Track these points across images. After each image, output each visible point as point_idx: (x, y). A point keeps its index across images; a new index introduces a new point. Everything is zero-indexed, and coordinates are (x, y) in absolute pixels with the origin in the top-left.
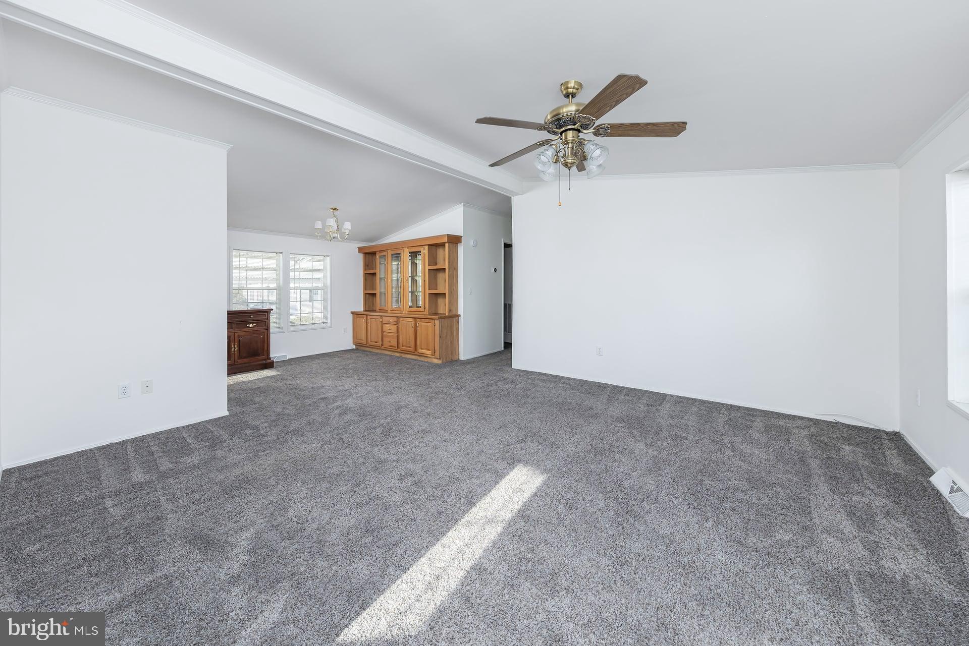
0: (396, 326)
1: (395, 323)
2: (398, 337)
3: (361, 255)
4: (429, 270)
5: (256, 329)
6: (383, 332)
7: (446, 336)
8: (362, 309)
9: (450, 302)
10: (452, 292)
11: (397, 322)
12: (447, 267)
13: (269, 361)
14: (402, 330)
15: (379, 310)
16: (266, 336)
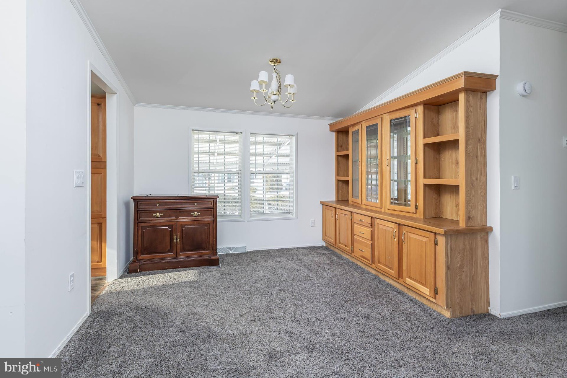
0: (370, 230)
1: (369, 226)
2: (372, 246)
3: (334, 134)
4: (425, 145)
5: (200, 218)
6: (353, 235)
7: (461, 267)
8: (334, 198)
9: (468, 202)
10: (472, 185)
11: (372, 225)
12: (461, 135)
13: (213, 257)
14: (378, 239)
15: (352, 203)
16: (211, 228)
